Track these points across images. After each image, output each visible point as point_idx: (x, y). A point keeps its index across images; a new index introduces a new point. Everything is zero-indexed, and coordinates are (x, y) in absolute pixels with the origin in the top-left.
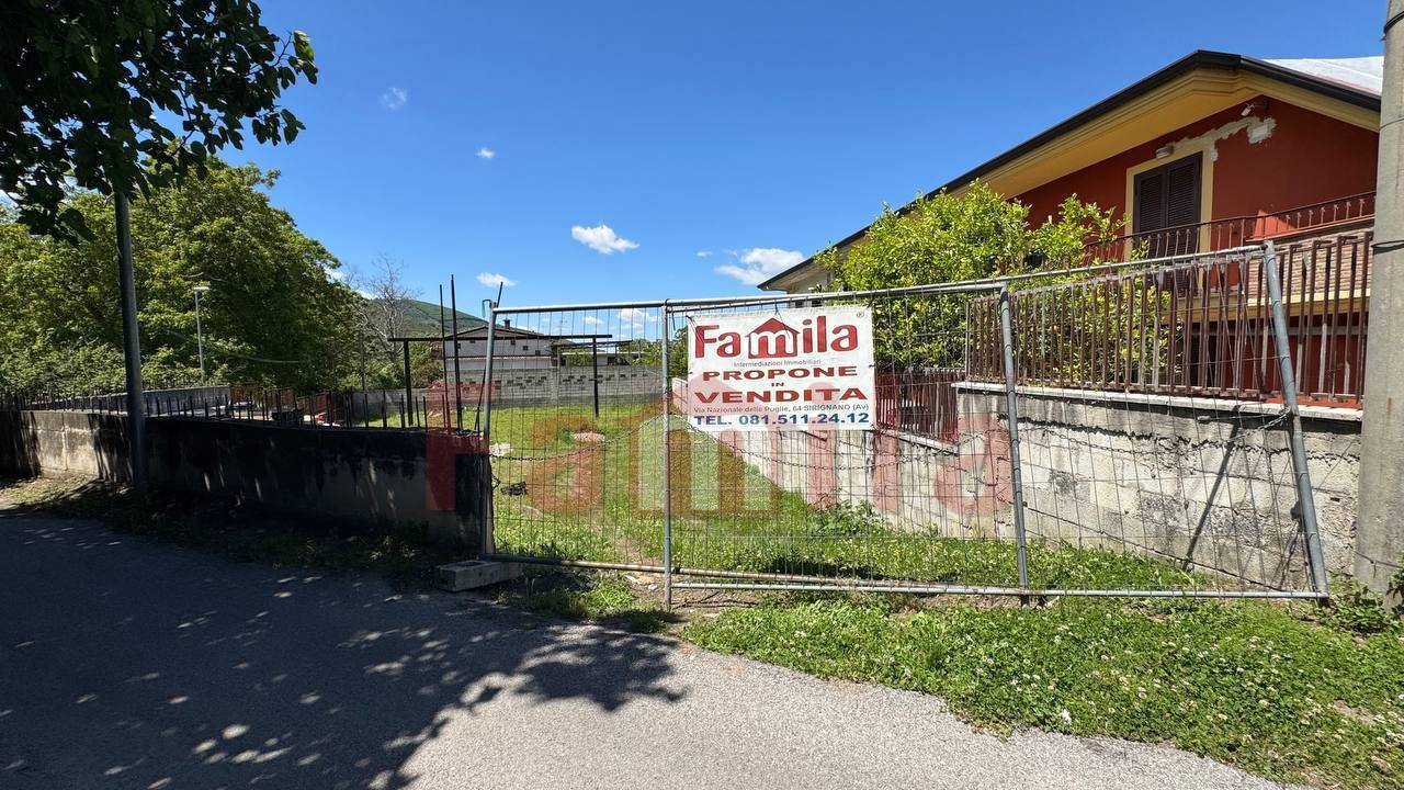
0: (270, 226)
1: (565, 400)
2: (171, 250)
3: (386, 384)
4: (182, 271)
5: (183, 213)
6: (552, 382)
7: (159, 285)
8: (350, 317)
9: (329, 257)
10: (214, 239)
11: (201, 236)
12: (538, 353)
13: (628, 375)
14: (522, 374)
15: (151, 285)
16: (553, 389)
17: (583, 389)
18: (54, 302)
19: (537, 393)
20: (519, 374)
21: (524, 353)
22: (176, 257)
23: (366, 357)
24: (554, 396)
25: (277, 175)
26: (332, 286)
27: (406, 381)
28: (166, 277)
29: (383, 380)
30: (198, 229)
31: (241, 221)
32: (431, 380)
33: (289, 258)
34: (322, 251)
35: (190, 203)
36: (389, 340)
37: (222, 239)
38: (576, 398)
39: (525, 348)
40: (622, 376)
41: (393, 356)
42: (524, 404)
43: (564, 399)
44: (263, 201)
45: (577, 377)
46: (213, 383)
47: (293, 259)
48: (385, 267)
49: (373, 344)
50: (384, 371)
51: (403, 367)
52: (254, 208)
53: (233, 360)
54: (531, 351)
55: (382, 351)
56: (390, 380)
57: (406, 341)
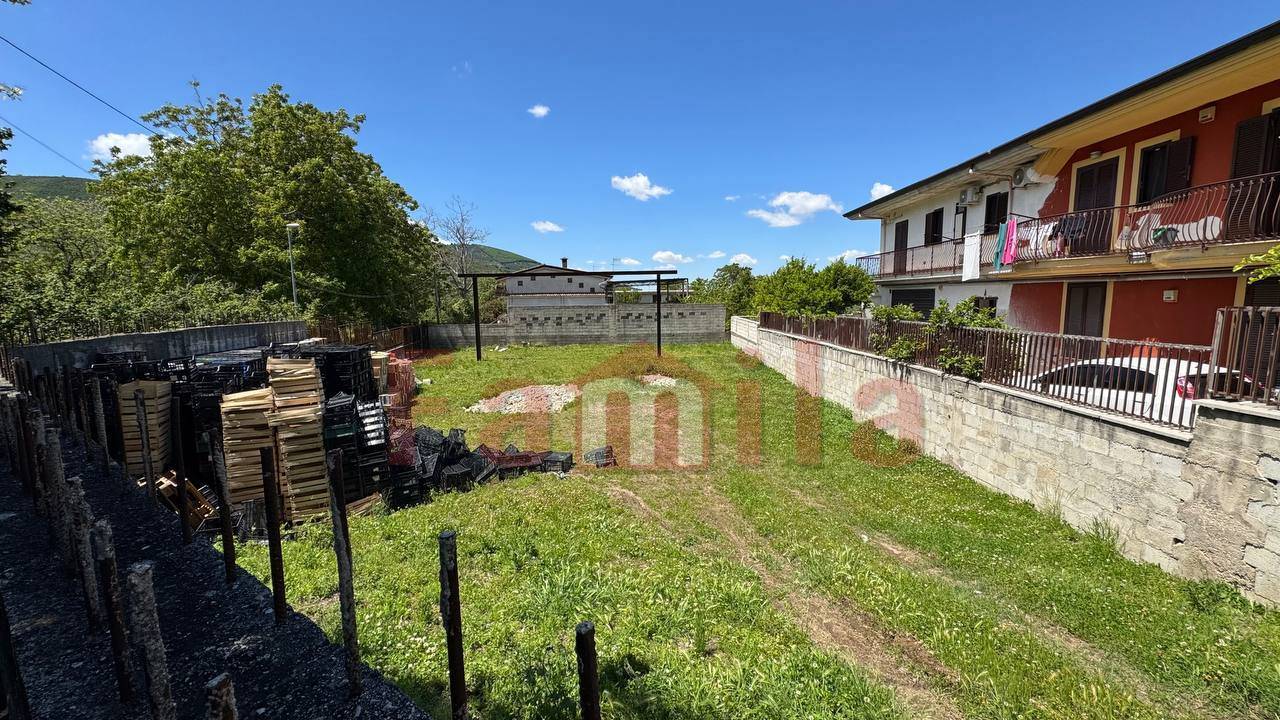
0: (358, 169)
1: (622, 338)
2: (271, 190)
3: (457, 318)
4: (281, 210)
5: (280, 155)
6: (611, 319)
7: (262, 223)
8: (427, 257)
9: (409, 200)
10: (307, 179)
11: (296, 175)
12: (593, 291)
13: (686, 313)
14: (582, 311)
15: (256, 224)
16: (612, 326)
17: (641, 327)
18: (179, 241)
19: (595, 330)
20: (578, 311)
21: (581, 290)
22: (276, 197)
23: (440, 293)
24: (612, 333)
25: (362, 119)
26: (412, 227)
27: (474, 316)
28: (267, 216)
29: (455, 314)
30: (293, 170)
31: (330, 162)
32: (496, 316)
33: (375, 201)
34: (403, 194)
35: (287, 146)
36: (459, 276)
37: (313, 180)
38: (634, 336)
39: (581, 285)
40: (679, 314)
41: (463, 292)
42: (583, 341)
43: (622, 336)
44: (350, 144)
45: (635, 314)
46: (307, 316)
47: (379, 202)
48: (457, 209)
49: (448, 282)
50: (456, 307)
51: (472, 302)
52: (340, 149)
53: (325, 295)
54: (586, 289)
55: (454, 287)
56: (461, 315)
57: (475, 277)
